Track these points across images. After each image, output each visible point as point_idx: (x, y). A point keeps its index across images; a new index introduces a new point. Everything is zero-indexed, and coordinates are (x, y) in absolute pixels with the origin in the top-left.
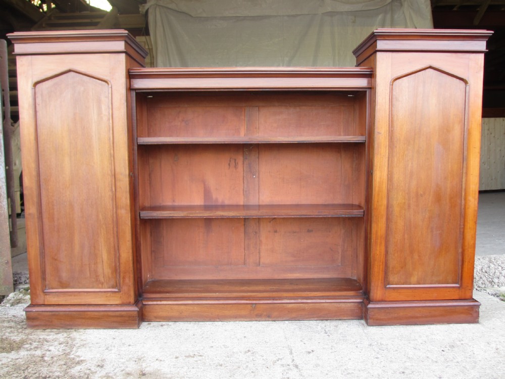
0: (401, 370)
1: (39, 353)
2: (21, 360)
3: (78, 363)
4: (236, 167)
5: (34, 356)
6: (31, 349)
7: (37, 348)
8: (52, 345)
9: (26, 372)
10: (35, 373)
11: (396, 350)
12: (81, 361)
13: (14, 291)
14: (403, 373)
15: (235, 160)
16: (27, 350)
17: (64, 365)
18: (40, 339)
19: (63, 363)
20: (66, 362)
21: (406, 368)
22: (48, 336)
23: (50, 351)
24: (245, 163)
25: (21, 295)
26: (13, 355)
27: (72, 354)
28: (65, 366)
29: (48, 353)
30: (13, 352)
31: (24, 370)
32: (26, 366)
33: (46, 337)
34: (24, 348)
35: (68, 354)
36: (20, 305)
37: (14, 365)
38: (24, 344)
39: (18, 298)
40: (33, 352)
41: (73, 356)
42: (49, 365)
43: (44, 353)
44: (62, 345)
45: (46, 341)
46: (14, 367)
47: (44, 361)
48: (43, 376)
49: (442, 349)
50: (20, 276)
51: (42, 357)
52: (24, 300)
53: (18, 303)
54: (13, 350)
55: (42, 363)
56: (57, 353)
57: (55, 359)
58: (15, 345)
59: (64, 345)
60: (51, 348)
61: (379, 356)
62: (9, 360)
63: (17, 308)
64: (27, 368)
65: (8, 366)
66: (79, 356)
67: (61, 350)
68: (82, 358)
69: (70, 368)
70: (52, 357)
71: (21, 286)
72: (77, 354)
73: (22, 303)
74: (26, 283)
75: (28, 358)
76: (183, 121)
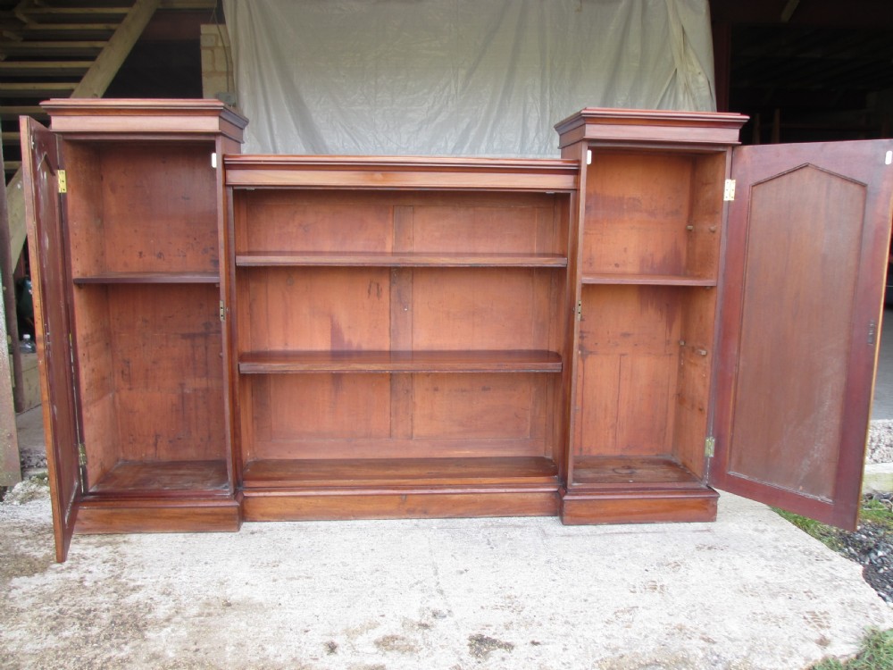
0: (584, 597)
1: (74, 575)
2: (50, 587)
3: (134, 589)
4: (379, 295)
5: (67, 580)
6: (62, 570)
7: (71, 568)
8: (92, 564)
9: (60, 603)
10: (74, 605)
11: (583, 570)
12: (138, 586)
13: (23, 480)
14: (586, 601)
15: (378, 285)
16: (58, 572)
17: (115, 592)
18: (73, 554)
19: (112, 589)
20: (116, 589)
21: (590, 595)
22: (84, 549)
23: (90, 572)
24: (393, 289)
25: (34, 487)
26: (37, 580)
27: (124, 576)
28: (115, 595)
29: (88, 575)
30: (36, 575)
31: (57, 601)
32: (59, 595)
33: (82, 552)
34: (51, 569)
35: (118, 577)
36: (34, 502)
37: (40, 594)
38: (52, 564)
39: (30, 491)
40: (66, 575)
41: (124, 580)
42: (92, 593)
43: (82, 575)
44: (108, 565)
45: (84, 558)
46: (41, 596)
47: (85, 587)
48: (86, 608)
49: (646, 568)
50: (28, 455)
51: (81, 582)
52: (39, 493)
53: (31, 499)
54: (36, 572)
55: (82, 590)
56: (101, 576)
57: (100, 583)
58: (38, 566)
59: (111, 563)
60: (91, 568)
61: (556, 577)
62: (33, 587)
63: (31, 506)
64: (61, 598)
65: (33, 596)
66: (134, 580)
67: (106, 571)
68: (139, 583)
69: (123, 597)
70: (95, 582)
71: (32, 472)
72: (131, 577)
73: (36, 498)
74: (40, 467)
75: (59, 583)
76: (300, 225)
